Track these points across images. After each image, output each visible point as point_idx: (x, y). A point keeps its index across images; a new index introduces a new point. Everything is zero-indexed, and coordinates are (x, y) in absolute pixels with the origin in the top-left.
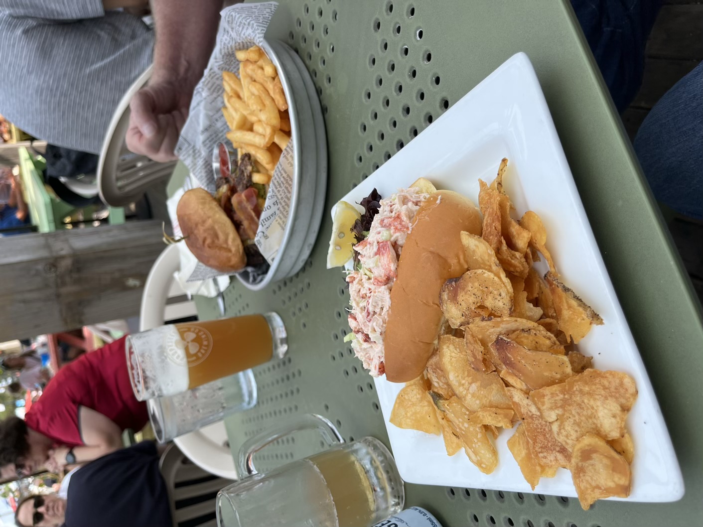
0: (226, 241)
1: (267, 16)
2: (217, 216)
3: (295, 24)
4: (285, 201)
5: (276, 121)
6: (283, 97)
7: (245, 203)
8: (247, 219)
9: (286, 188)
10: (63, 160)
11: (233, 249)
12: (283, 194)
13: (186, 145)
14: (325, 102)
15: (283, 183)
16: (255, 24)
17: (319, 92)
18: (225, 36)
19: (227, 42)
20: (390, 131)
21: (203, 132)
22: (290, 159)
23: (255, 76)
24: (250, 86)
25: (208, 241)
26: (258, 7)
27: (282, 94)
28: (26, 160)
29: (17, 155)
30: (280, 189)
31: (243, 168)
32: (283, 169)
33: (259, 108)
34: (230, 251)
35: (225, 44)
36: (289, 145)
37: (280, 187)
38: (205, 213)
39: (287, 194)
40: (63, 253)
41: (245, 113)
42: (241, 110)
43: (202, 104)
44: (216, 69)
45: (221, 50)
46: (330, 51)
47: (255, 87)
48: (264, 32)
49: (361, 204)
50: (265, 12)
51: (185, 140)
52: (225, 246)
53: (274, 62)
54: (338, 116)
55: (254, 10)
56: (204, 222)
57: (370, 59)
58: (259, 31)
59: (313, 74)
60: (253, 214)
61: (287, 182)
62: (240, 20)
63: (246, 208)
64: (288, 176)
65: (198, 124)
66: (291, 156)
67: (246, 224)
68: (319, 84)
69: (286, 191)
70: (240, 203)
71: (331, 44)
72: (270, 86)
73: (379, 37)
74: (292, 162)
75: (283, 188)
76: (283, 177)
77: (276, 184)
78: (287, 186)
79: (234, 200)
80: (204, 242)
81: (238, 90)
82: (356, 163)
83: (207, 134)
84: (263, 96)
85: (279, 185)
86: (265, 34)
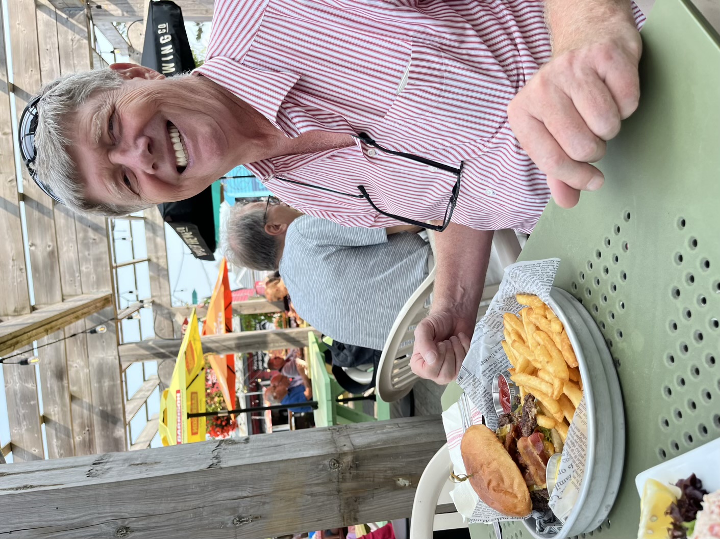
0: (512, 486)
1: (550, 273)
2: (502, 458)
3: (579, 276)
4: (578, 460)
5: (565, 374)
6: (572, 354)
7: (531, 448)
8: (534, 464)
9: (580, 446)
10: (345, 351)
11: (519, 496)
12: (576, 453)
13: (467, 375)
14: (615, 356)
15: (577, 442)
16: (540, 284)
17: (609, 344)
18: (508, 286)
19: (509, 291)
20: (704, 403)
21: (483, 363)
22: (583, 417)
23: (538, 324)
24: (535, 335)
25: (493, 484)
26: (541, 265)
27: (571, 351)
28: (313, 343)
29: (306, 338)
30: (573, 448)
31: (528, 410)
32: (576, 428)
33: (546, 360)
34: (516, 497)
35: (507, 292)
36: (582, 403)
37: (574, 446)
38: (490, 455)
39: (581, 452)
40: (346, 449)
41: (530, 359)
42: (525, 355)
43: (483, 338)
44: (497, 310)
45: (502, 296)
46: (619, 307)
47: (540, 336)
48: (549, 291)
49: (677, 485)
50: (548, 271)
51: (466, 370)
52: (510, 490)
53: (560, 318)
54: (634, 372)
55: (537, 268)
56: (489, 464)
57: (670, 324)
58: (544, 290)
59: (601, 326)
60: (540, 460)
61: (581, 440)
62: (523, 278)
63: (533, 453)
64: (582, 434)
65: (479, 355)
66: (584, 414)
67: (532, 469)
68: (609, 337)
69: (580, 449)
70: (526, 447)
71: (620, 301)
72: (557, 339)
73: (680, 304)
74: (585, 420)
75: (577, 447)
76: (577, 436)
77: (570, 443)
78: (581, 444)
79: (520, 444)
80: (489, 484)
81: (520, 331)
82: (662, 427)
83: (486, 365)
84: (549, 346)
85: (573, 444)
86: (550, 293)
